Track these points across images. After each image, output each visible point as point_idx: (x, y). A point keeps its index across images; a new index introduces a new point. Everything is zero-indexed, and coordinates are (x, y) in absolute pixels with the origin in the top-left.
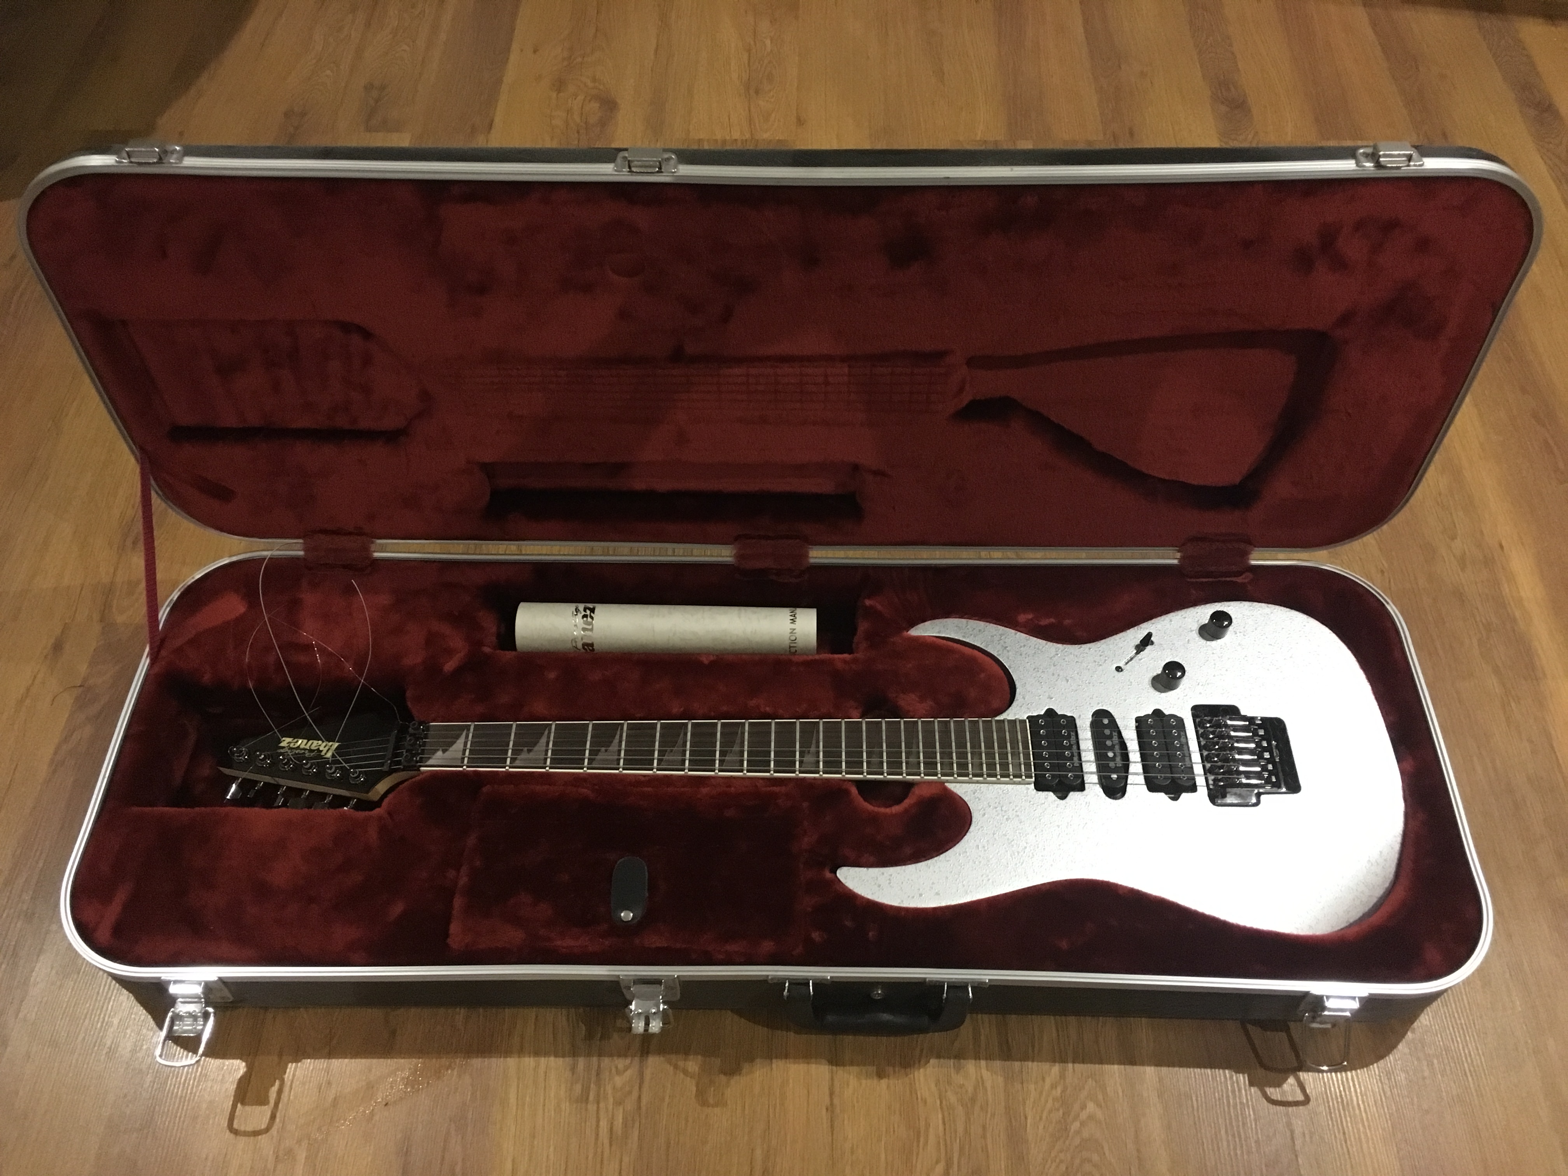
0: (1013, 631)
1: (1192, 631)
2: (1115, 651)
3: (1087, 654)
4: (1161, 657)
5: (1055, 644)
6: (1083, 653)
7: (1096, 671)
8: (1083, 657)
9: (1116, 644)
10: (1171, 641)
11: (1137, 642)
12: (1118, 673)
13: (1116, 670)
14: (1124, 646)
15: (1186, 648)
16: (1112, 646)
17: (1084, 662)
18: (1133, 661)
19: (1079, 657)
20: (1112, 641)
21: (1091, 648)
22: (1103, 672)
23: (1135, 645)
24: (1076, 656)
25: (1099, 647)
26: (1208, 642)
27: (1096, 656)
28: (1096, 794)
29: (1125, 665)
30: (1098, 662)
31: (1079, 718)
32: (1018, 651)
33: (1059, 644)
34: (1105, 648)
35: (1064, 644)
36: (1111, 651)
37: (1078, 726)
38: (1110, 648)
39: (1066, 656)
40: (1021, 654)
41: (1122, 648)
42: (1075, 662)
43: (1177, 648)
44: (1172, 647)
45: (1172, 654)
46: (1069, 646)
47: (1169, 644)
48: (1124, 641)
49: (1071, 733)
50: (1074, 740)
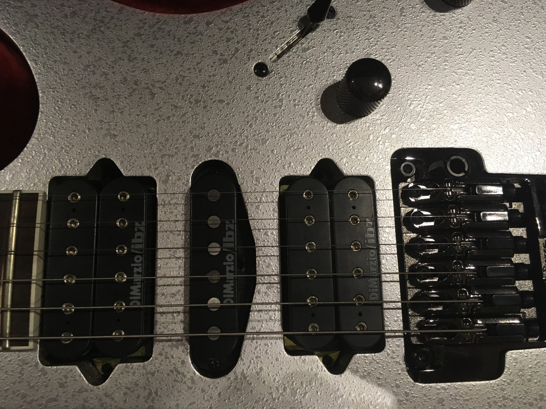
2: (258, 30)
3: (202, 35)
4: (346, 45)
5: (138, 11)
6: (194, 34)
7: (214, 75)
8: (192, 43)
9: (261, 14)
10: (369, 11)
11: (303, 11)
12: (258, 80)
13: (256, 73)
14: (278, 19)
15: (396, 26)
16: (253, 21)
17: (193, 54)
18: (291, 53)
19: (185, 42)
20: (255, 9)
21: (211, 23)
22: (228, 77)
23: (298, 18)
24: (179, 40)
25: (227, 22)
26: (438, 14)
27: (218, 42)
28: (175, 368)
29: (275, 61)
30: (221, 55)
31: (166, 181)
32: (58, 26)
33: (148, 11)
34: (238, 22)
35: (157, 12)
36: (250, 29)
37: (159, 201)
38: (249, 25)
39: (157, 39)
40: (63, 34)
41: (272, 23)
42: (174, 53)
43: (379, 26)
44: (370, 23)
45: (367, 39)
46: (166, 15)
47: (365, 15)
48: (278, 9)
49: (137, 224)
50: (141, 240)
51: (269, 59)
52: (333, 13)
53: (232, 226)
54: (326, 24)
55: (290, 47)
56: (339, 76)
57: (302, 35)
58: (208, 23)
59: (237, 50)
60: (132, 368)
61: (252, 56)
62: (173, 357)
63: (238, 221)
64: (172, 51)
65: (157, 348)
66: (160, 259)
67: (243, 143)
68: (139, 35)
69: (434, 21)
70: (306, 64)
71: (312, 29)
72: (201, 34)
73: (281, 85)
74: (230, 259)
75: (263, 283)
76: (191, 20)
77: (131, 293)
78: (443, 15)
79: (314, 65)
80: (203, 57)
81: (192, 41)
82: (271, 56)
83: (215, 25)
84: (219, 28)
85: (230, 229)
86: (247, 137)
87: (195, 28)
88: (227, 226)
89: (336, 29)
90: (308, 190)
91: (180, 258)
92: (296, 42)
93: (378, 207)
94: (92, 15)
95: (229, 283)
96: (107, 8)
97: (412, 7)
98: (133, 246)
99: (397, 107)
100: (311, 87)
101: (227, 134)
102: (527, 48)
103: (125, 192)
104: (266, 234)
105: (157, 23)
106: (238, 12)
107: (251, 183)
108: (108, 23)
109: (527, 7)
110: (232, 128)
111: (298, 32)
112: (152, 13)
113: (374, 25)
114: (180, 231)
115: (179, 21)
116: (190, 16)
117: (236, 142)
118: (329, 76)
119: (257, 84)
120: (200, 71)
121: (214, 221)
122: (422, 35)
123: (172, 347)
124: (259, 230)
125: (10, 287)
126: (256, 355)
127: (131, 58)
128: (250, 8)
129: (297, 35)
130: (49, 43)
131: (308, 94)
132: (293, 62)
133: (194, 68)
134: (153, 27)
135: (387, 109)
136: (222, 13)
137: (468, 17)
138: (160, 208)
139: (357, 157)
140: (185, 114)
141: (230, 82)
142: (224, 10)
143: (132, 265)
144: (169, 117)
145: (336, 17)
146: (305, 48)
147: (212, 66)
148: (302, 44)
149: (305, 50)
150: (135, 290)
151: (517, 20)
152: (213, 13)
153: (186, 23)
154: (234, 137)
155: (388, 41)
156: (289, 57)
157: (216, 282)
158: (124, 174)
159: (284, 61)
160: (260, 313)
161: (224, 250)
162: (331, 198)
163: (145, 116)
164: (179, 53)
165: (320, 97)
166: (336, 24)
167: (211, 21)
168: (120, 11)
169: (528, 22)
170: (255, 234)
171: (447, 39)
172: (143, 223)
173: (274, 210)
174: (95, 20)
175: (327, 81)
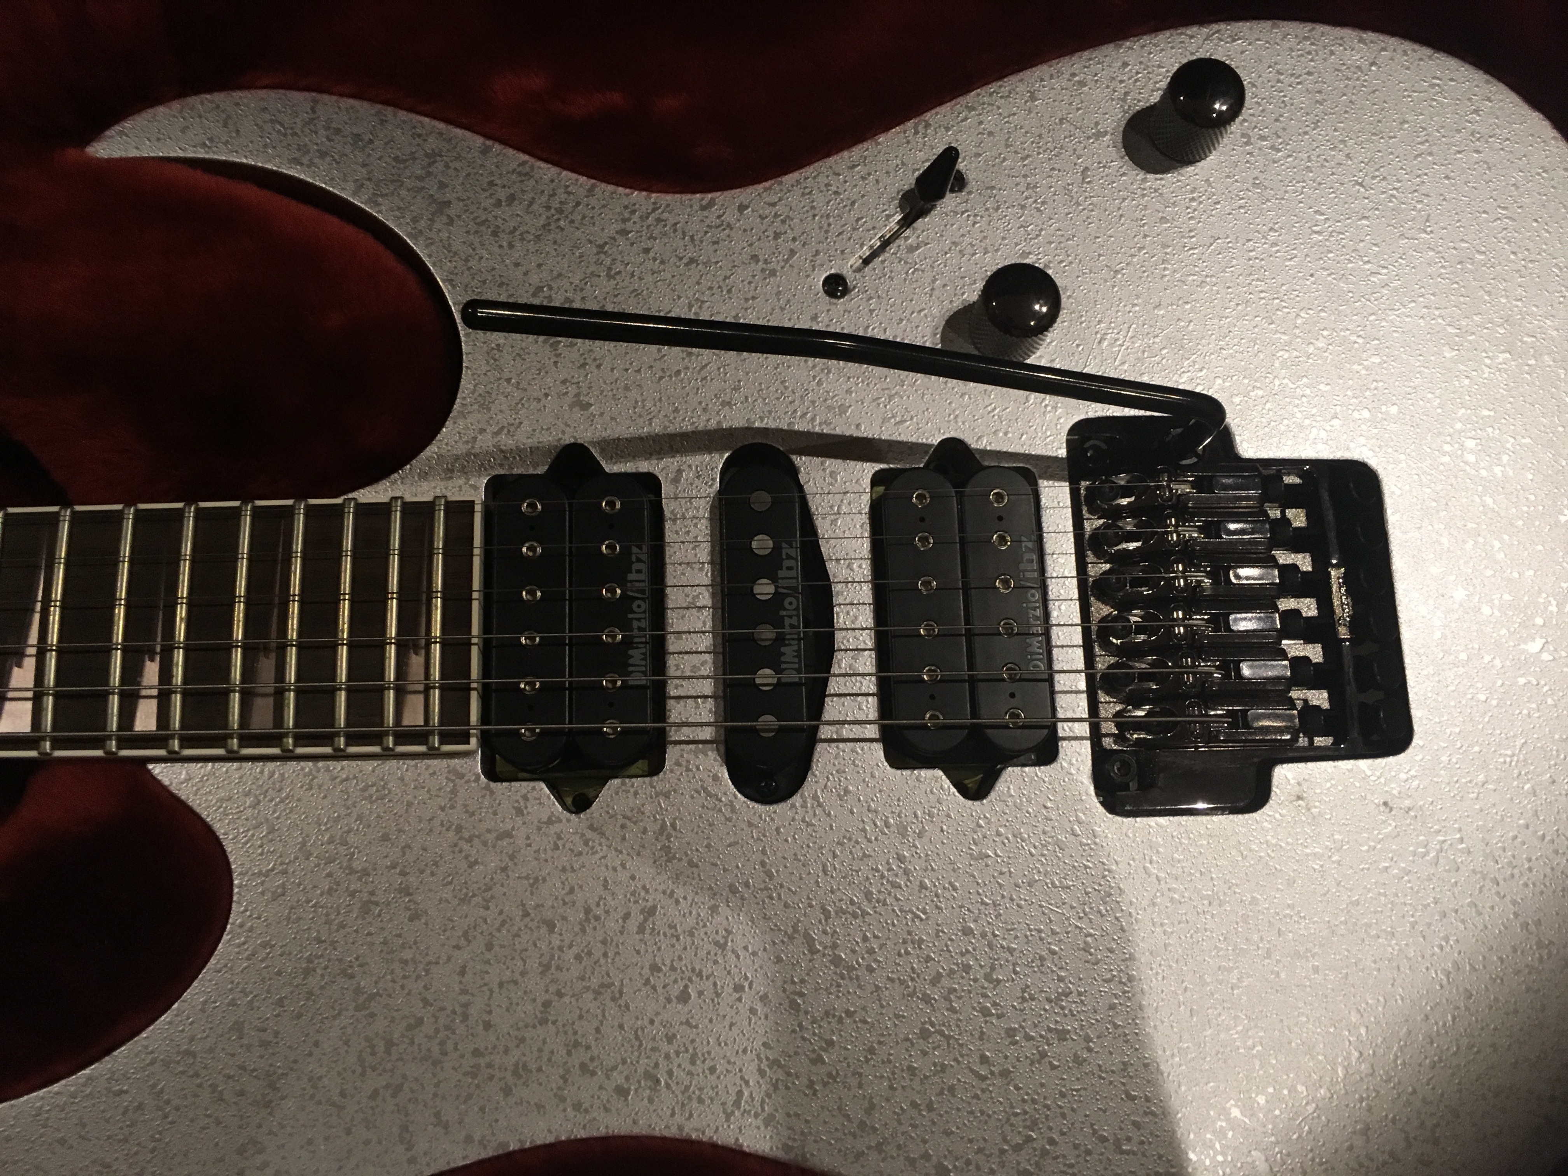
0: (479, 141)
1: (1099, 135)
2: (828, 216)
3: (731, 229)
4: (985, 238)
5: (621, 190)
6: (717, 227)
7: (753, 298)
8: (715, 243)
9: (834, 188)
10: (1025, 176)
11: (907, 180)
12: (830, 303)
13: (826, 292)
14: (863, 196)
15: (1074, 201)
16: (819, 200)
17: (717, 262)
18: (887, 255)
19: (702, 242)
20: (822, 179)
21: (747, 207)
22: (779, 300)
23: (898, 193)
24: (692, 238)
25: (774, 205)
26: (1150, 176)
27: (759, 239)
28: (702, 786)
29: (859, 270)
30: (766, 262)
31: (676, 481)
32: (487, 220)
33: (636, 189)
34: (794, 204)
35: (654, 192)
36: (814, 216)
37: (667, 514)
38: (813, 208)
39: (655, 239)
40: (495, 234)
41: (853, 203)
42: (685, 261)
43: (1043, 203)
44: (1027, 198)
45: (1022, 226)
46: (669, 197)
47: (1017, 185)
48: (863, 178)
49: (635, 550)
50: (642, 577)
51: (847, 266)
52: (960, 183)
53: (792, 552)
54: (950, 201)
55: (886, 243)
56: (972, 294)
57: (907, 222)
58: (742, 208)
59: (793, 252)
60: (632, 786)
61: (818, 262)
62: (698, 769)
63: (802, 542)
64: (681, 259)
65: (672, 754)
66: (672, 609)
67: (806, 414)
68: (624, 233)
69: (1144, 189)
70: (913, 273)
71: (923, 212)
72: (729, 226)
73: (872, 311)
74: (791, 604)
75: (846, 650)
76: (711, 203)
77: (631, 661)
78: (1161, 179)
79: (928, 276)
80: (734, 266)
81: (715, 239)
82: (852, 261)
83: (753, 211)
84: (760, 216)
85: (789, 557)
86: (813, 402)
87: (719, 217)
88: (784, 552)
89: (967, 211)
90: (920, 491)
91: (704, 607)
92: (895, 236)
93: (1044, 519)
94: (544, 198)
95: (790, 645)
96: (568, 186)
97: (1104, 167)
98: (629, 585)
99: (1078, 346)
100: (922, 314)
101: (778, 399)
102: (1316, 232)
103: (613, 498)
104: (849, 567)
105: (654, 210)
106: (792, 186)
107: (821, 481)
108: (571, 213)
109: (1318, 156)
110: (786, 388)
111: (898, 217)
112: (644, 193)
113: (1035, 201)
114: (703, 563)
115: (691, 206)
116: (710, 196)
117: (795, 411)
118: (955, 295)
119: (828, 311)
120: (729, 291)
121: (761, 544)
122: (1121, 216)
123: (696, 753)
124: (838, 560)
125: (436, 649)
126: (838, 767)
127: (613, 273)
128: (815, 178)
129: (898, 223)
130: (474, 250)
131: (917, 327)
132: (891, 272)
133: (720, 287)
134: (647, 218)
135: (1058, 349)
136: (766, 190)
137: (1207, 181)
138: (668, 525)
139: (1006, 434)
140: (706, 365)
141: (782, 309)
142: (767, 184)
143: (630, 616)
144: (678, 372)
145: (966, 190)
146: (911, 246)
147: (750, 283)
148: (907, 238)
149: (912, 249)
150: (636, 656)
151: (1298, 182)
152: (749, 189)
153: (703, 208)
154: (791, 403)
155: (1059, 230)
156: (883, 262)
157: (767, 643)
158: (607, 470)
159: (874, 269)
160: (843, 699)
161: (780, 590)
162: (960, 502)
163: (639, 371)
164: (692, 261)
165: (940, 330)
166: (966, 202)
167: (746, 203)
168: (591, 191)
169: (1320, 184)
170: (831, 566)
171: (1167, 221)
172: (645, 549)
173: (862, 526)
174: (548, 208)
175: (951, 302)
